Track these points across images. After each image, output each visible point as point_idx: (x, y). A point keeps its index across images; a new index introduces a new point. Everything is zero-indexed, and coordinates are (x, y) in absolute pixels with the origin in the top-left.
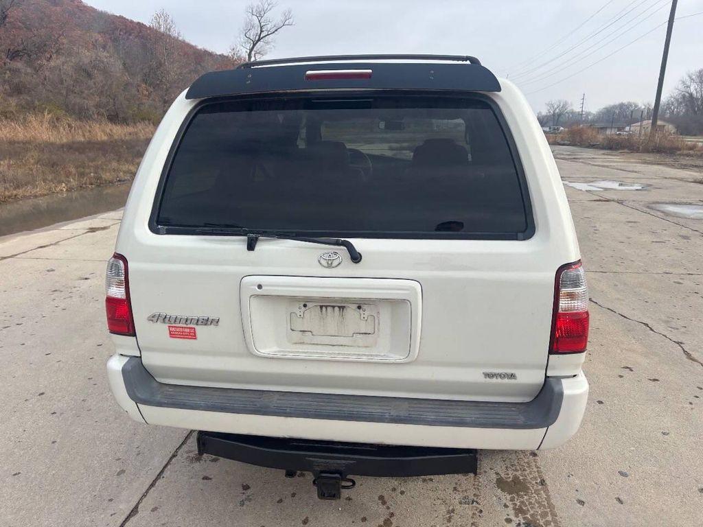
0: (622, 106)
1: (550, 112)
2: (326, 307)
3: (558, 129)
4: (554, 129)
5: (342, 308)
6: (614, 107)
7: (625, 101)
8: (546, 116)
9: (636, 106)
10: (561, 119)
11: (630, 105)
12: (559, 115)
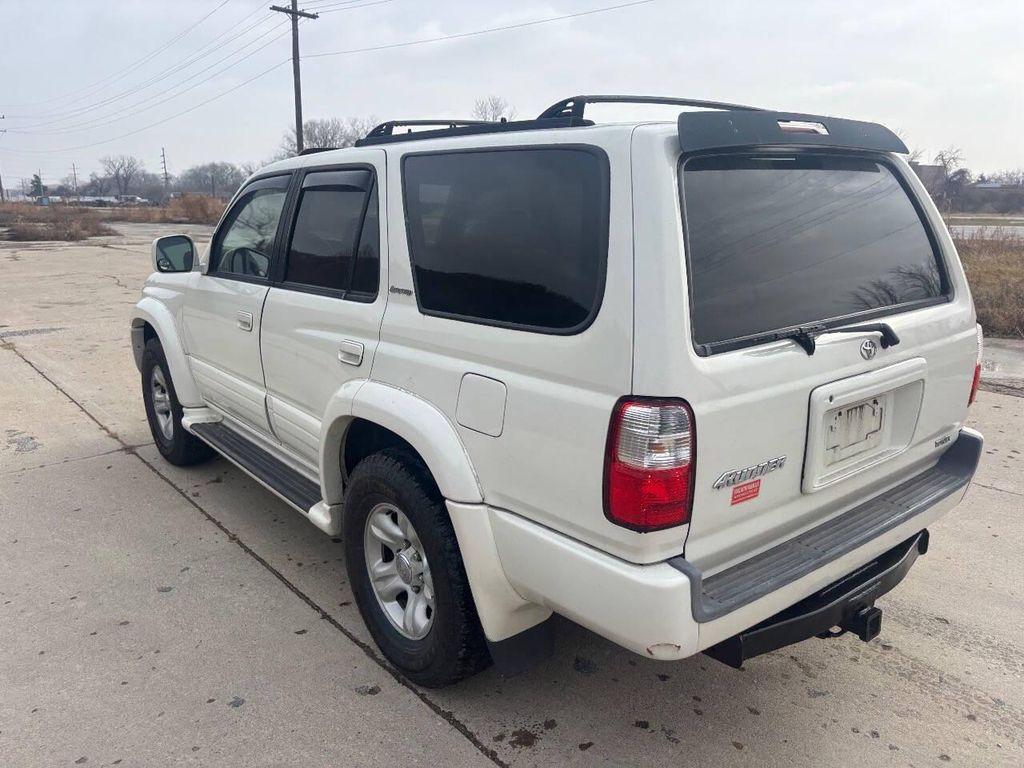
0: (213, 167)
1: (110, 174)
2: (851, 410)
3: (133, 200)
4: (127, 200)
5: (861, 407)
6: (204, 169)
7: (217, 162)
8: (104, 180)
9: (233, 169)
10: (130, 185)
11: (224, 167)
12: (127, 179)
